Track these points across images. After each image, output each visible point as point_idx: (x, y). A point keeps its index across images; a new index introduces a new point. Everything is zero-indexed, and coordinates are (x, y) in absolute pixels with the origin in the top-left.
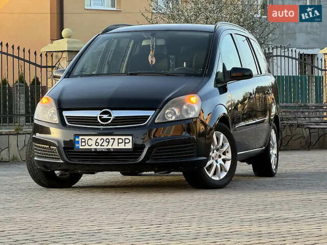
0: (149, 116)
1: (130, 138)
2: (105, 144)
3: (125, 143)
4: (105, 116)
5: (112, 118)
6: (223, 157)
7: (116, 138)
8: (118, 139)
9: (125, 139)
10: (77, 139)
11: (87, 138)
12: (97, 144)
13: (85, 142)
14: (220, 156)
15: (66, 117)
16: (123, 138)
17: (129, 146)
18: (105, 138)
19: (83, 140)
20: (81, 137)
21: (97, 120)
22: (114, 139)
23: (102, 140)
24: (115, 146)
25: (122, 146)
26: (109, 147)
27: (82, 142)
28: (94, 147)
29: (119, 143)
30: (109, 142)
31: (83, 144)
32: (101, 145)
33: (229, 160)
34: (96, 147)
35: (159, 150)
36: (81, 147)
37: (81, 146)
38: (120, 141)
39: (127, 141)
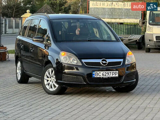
1: (117, 72)
2: (107, 75)
4: (104, 62)
5: (107, 63)
8: (113, 72)
10: (93, 73)
11: (98, 72)
12: (103, 75)
13: (97, 74)
15: (84, 62)
17: (117, 75)
20: (95, 72)
22: (111, 72)
23: (106, 73)
24: (111, 76)
25: (114, 76)
26: (109, 76)
27: (96, 74)
29: (113, 74)
30: (108, 74)
31: (97, 75)
32: (105, 76)
37: (96, 76)
38: (113, 73)
39: (116, 73)
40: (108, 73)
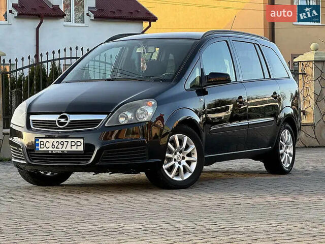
0: (102, 120)
1: (82, 141)
2: (60, 146)
3: (77, 146)
4: (63, 120)
5: (68, 121)
6: (187, 158)
7: (70, 140)
8: (71, 142)
9: (77, 142)
11: (45, 140)
12: (53, 146)
13: (43, 144)
14: (183, 158)
15: (32, 120)
16: (76, 140)
17: (81, 148)
18: (60, 140)
19: (42, 143)
20: (40, 140)
21: (56, 124)
23: (58, 143)
24: (69, 149)
25: (74, 149)
26: (64, 149)
27: (41, 144)
28: (51, 149)
29: (71, 146)
30: (63, 145)
31: (42, 146)
32: (57, 148)
33: (195, 161)
34: (52, 149)
35: (109, 152)
36: (40, 149)
38: (73, 144)
39: (79, 144)
40: (62, 143)
